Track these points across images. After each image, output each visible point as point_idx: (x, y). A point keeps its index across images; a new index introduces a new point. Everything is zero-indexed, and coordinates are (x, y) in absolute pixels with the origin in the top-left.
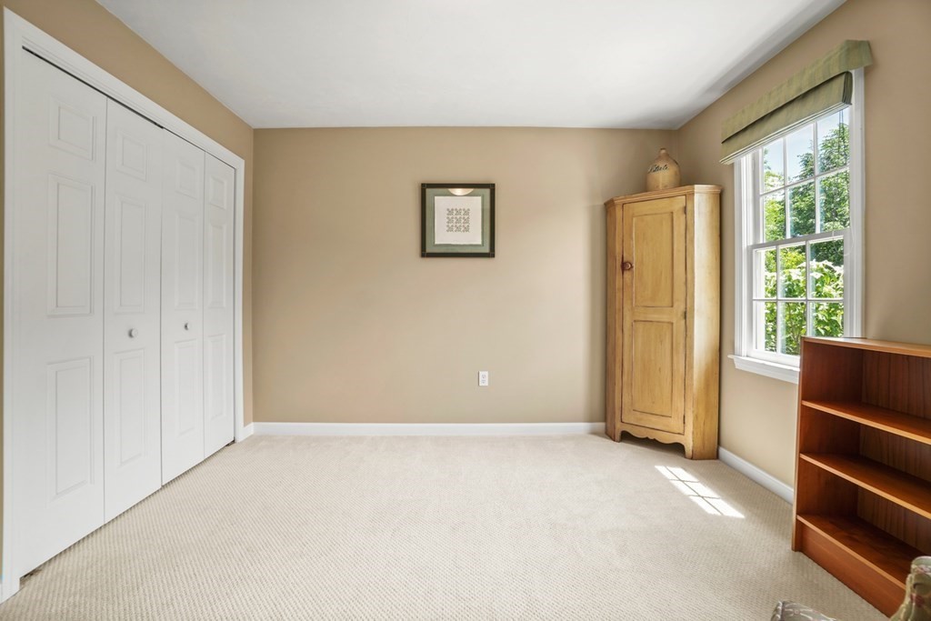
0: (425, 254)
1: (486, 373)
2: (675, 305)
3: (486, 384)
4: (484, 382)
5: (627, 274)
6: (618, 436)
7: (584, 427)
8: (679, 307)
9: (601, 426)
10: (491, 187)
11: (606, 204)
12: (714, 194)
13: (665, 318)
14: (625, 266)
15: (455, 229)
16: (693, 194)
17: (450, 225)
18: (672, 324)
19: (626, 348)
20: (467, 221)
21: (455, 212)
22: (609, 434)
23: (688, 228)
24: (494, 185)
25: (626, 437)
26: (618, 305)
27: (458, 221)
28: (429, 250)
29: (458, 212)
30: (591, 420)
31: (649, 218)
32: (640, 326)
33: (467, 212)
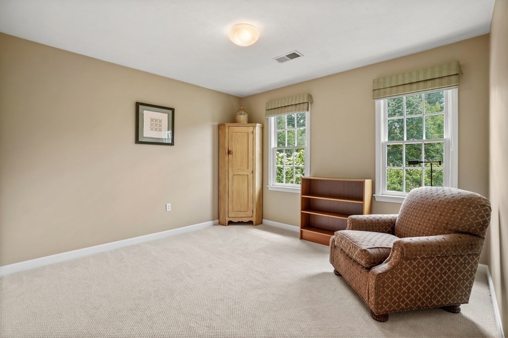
0: (137, 141)
1: (170, 204)
2: (249, 168)
3: (170, 210)
4: (169, 209)
5: (230, 156)
6: (227, 224)
7: (211, 223)
8: (251, 169)
9: (217, 221)
10: (173, 110)
11: (219, 125)
12: (261, 127)
13: (245, 173)
14: (229, 152)
15: (154, 129)
16: (256, 126)
17: (152, 127)
18: (248, 175)
19: (230, 186)
20: (160, 126)
21: (154, 120)
22: (220, 224)
23: (254, 139)
24: (174, 109)
25: (231, 223)
26: (227, 169)
27: (156, 125)
28: (140, 140)
29: (156, 121)
30: (213, 220)
31: (239, 133)
32: (236, 177)
33: (160, 121)
